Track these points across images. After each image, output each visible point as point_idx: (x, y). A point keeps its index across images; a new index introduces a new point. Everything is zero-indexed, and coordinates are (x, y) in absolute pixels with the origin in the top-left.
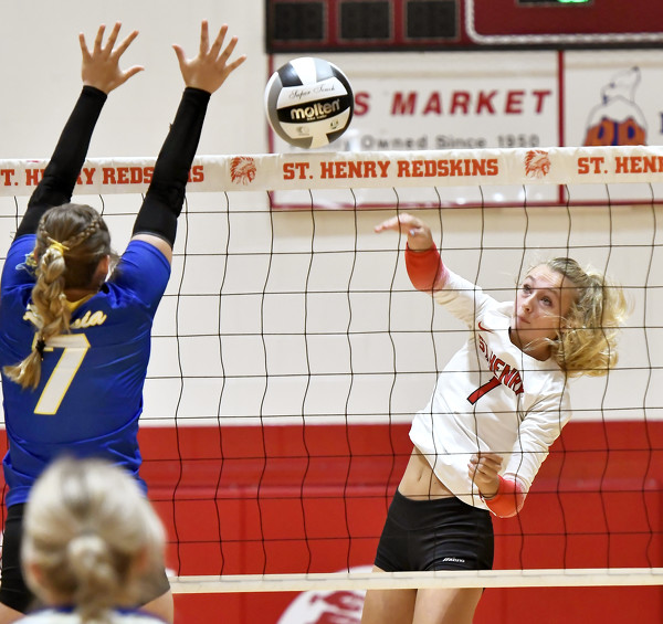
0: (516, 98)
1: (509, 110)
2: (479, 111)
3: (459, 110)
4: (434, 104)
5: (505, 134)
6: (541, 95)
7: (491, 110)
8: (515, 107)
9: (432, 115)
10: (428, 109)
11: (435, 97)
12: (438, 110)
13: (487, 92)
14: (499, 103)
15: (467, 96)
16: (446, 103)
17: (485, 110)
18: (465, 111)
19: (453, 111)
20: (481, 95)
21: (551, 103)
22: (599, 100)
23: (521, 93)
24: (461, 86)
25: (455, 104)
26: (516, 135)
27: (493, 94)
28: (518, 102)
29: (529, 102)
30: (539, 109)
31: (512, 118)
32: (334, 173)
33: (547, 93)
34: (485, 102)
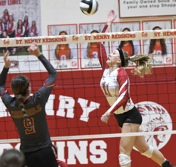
32: (97, 38)
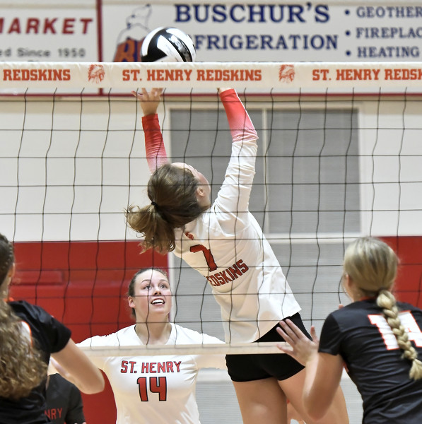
0: (70, 23)
1: (65, 32)
2: (45, 32)
3: (32, 31)
4: (15, 27)
5: (63, 48)
6: (86, 22)
7: (53, 32)
8: (69, 29)
9: (14, 34)
10: (11, 30)
11: (16, 21)
12: (18, 31)
13: (51, 19)
14: (58, 26)
15: (37, 21)
16: (23, 26)
17: (49, 31)
18: (36, 32)
19: (28, 31)
20: (47, 20)
21: (93, 27)
22: (125, 27)
23: (73, 20)
24: (33, 14)
25: (29, 27)
26: (70, 48)
27: (55, 20)
28: (71, 26)
29: (78, 26)
30: (85, 31)
31: (68, 36)
33: (90, 20)
34: (49, 25)
